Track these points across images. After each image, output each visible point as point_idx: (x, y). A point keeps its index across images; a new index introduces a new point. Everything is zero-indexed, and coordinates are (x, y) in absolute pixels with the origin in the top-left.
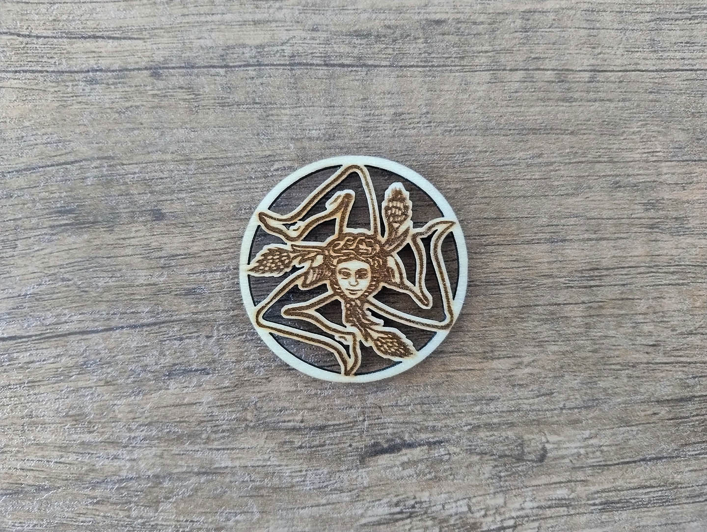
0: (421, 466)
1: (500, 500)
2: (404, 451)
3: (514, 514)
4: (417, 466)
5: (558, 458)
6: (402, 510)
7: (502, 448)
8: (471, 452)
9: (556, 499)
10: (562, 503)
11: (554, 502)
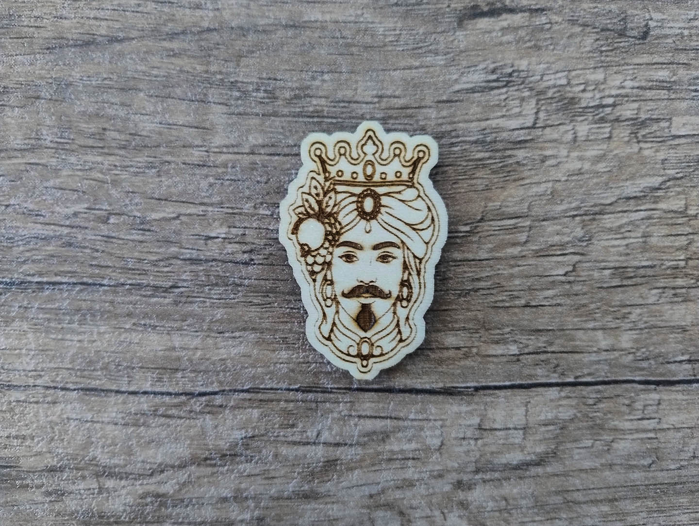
0: (522, 33)
1: (599, 76)
2: (504, 16)
3: (614, 92)
4: (517, 34)
5: (662, 38)
6: (498, 78)
7: (605, 22)
8: (573, 22)
9: (656, 81)
10: (663, 85)
11: (655, 83)
